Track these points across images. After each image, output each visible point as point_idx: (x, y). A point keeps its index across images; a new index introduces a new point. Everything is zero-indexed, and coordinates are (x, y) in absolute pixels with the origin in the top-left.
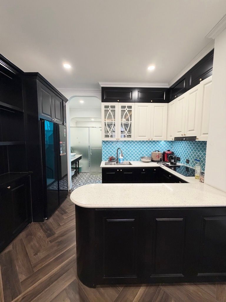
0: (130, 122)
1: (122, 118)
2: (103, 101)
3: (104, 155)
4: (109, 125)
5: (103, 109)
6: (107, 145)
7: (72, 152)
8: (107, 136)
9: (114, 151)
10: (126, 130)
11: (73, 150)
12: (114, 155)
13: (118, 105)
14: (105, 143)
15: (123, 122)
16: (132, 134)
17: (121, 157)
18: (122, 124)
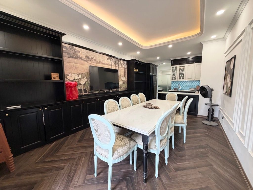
0: (183, 73)
1: (180, 71)
2: (172, 65)
3: (172, 87)
4: (174, 75)
5: (172, 68)
6: (174, 83)
7: (158, 87)
8: (173, 79)
9: (177, 86)
10: (181, 76)
11: (159, 86)
12: (177, 87)
13: (178, 67)
14: (173, 82)
15: (180, 73)
16: (184, 78)
17: (180, 88)
18: (179, 74)
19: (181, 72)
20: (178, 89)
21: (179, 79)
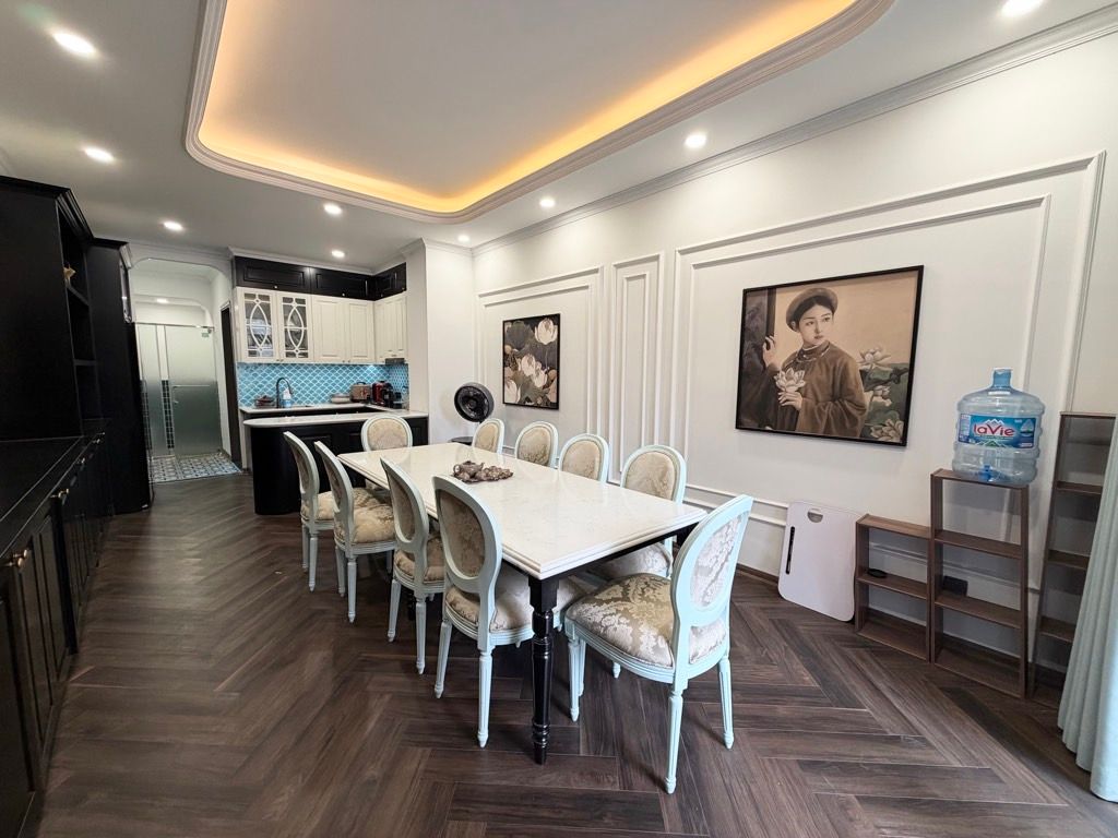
0: (303, 328)
1: (286, 321)
2: (241, 283)
5: (242, 300)
8: (253, 354)
9: (270, 386)
10: (297, 344)
12: (272, 393)
13: (276, 296)
15: (288, 328)
16: (309, 351)
17: (286, 396)
18: (286, 331)
19: (291, 326)
20: (280, 403)
21: (288, 355)
